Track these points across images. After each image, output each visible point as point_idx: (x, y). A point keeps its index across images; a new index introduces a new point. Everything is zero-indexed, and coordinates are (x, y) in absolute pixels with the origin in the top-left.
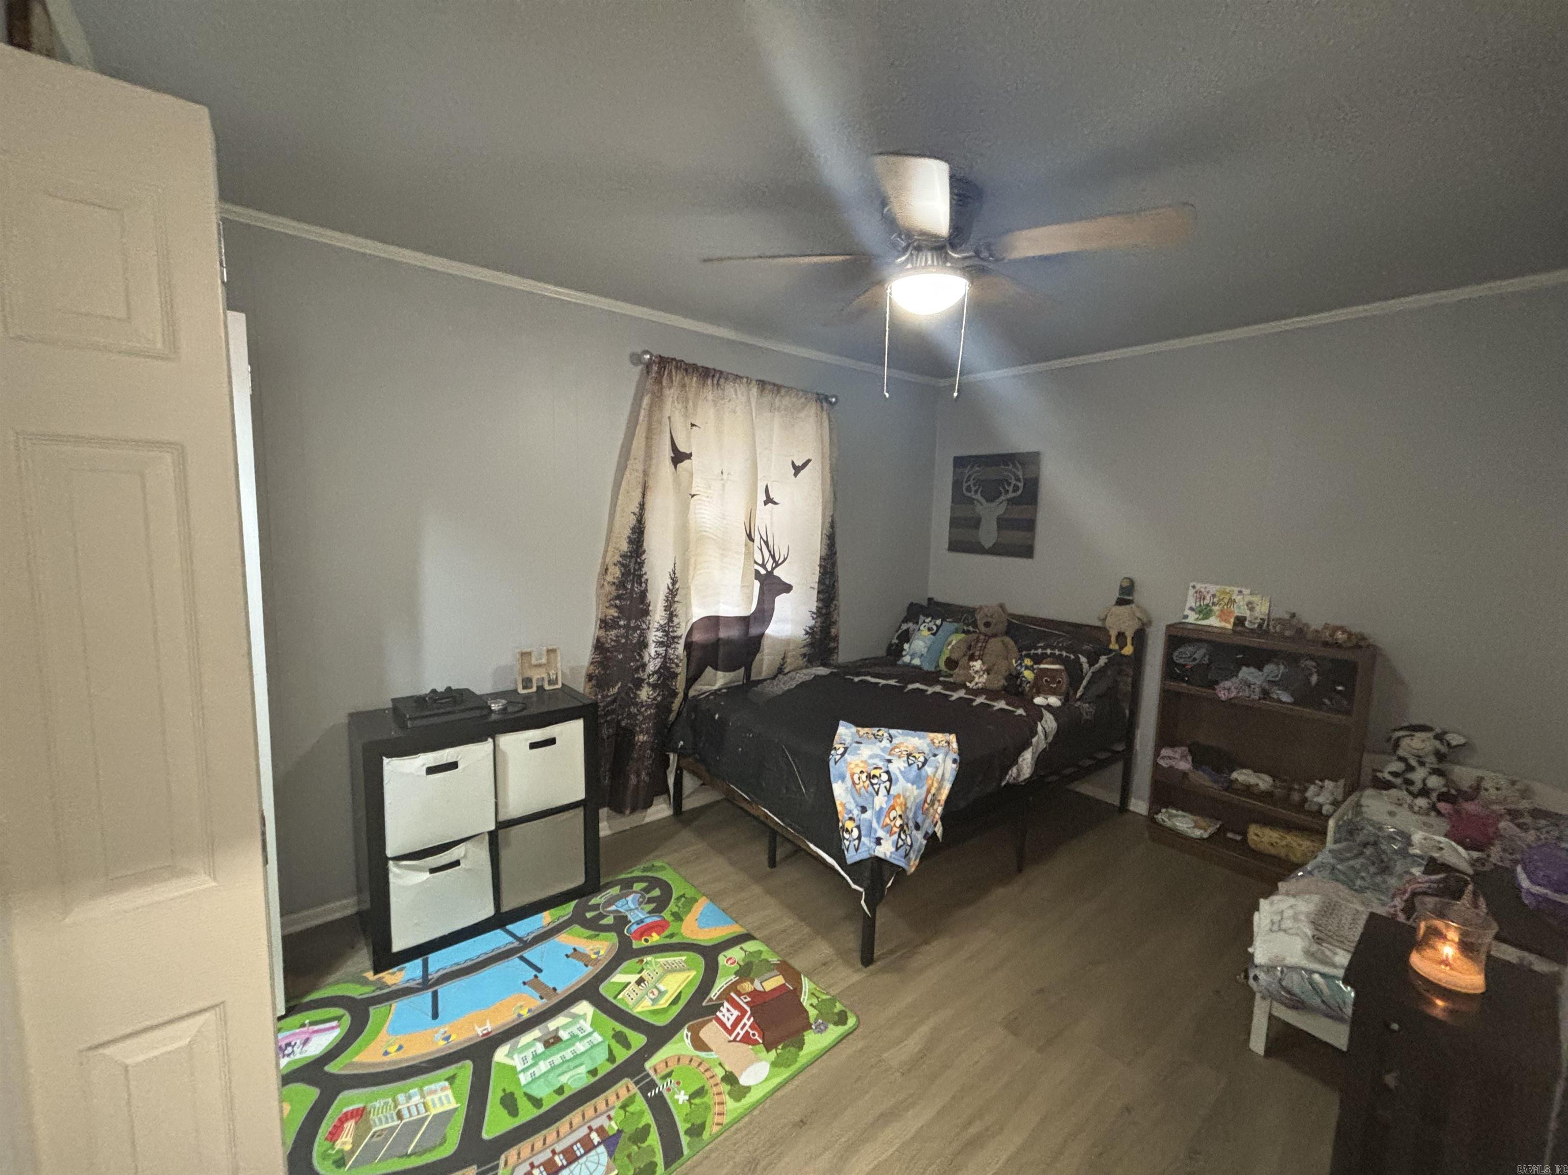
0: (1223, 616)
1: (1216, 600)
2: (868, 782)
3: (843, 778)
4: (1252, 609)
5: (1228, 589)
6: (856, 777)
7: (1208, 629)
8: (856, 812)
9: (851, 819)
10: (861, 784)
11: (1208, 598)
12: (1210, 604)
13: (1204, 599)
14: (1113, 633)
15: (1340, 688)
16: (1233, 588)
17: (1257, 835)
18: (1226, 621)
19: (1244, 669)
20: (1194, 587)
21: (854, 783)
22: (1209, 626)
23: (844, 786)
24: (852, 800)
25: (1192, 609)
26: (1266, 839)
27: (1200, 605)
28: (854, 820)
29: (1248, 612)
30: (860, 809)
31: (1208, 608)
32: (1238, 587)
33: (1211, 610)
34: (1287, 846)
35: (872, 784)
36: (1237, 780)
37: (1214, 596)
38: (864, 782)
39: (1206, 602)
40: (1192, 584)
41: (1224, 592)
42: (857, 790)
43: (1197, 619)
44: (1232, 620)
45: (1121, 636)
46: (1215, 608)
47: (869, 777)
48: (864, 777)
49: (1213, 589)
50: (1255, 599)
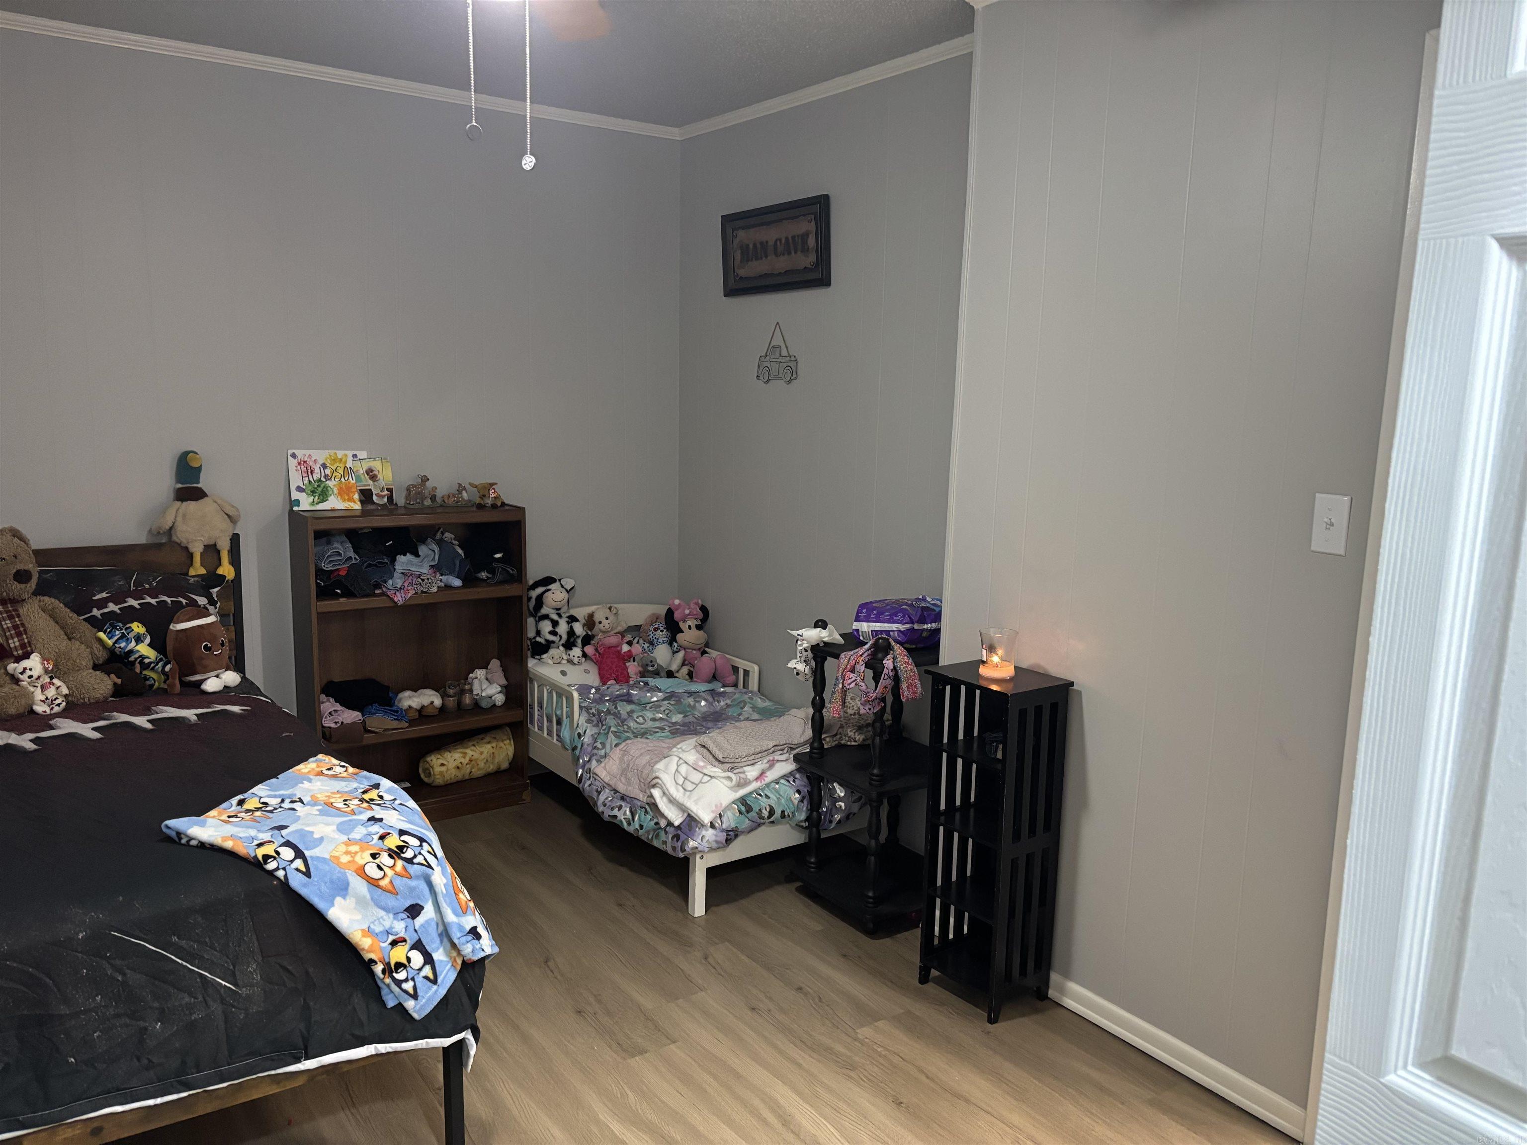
0: (344, 492)
1: (328, 471)
2: (400, 863)
3: (342, 888)
4: (373, 478)
5: (340, 454)
6: (372, 871)
7: (334, 516)
8: (400, 927)
9: (394, 943)
10: (390, 873)
11: (317, 470)
12: (323, 479)
13: (312, 472)
14: (197, 550)
15: (498, 556)
16: (346, 452)
17: (442, 765)
18: (351, 500)
19: (401, 559)
20: (294, 456)
21: (373, 883)
22: (333, 510)
23: (350, 902)
24: (382, 913)
25: (299, 489)
26: (452, 765)
27: (310, 481)
28: (405, 940)
29: (371, 482)
30: (404, 916)
31: (322, 486)
32: (352, 450)
33: (326, 487)
34: (471, 761)
35: (410, 861)
36: (410, 707)
37: (324, 466)
38: (392, 867)
39: (316, 476)
40: (290, 452)
41: (334, 460)
42: (385, 890)
43: (313, 503)
44: (356, 496)
45: (212, 550)
46: (330, 483)
47: (397, 853)
48: (385, 859)
49: (320, 456)
50: (377, 465)
